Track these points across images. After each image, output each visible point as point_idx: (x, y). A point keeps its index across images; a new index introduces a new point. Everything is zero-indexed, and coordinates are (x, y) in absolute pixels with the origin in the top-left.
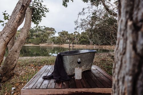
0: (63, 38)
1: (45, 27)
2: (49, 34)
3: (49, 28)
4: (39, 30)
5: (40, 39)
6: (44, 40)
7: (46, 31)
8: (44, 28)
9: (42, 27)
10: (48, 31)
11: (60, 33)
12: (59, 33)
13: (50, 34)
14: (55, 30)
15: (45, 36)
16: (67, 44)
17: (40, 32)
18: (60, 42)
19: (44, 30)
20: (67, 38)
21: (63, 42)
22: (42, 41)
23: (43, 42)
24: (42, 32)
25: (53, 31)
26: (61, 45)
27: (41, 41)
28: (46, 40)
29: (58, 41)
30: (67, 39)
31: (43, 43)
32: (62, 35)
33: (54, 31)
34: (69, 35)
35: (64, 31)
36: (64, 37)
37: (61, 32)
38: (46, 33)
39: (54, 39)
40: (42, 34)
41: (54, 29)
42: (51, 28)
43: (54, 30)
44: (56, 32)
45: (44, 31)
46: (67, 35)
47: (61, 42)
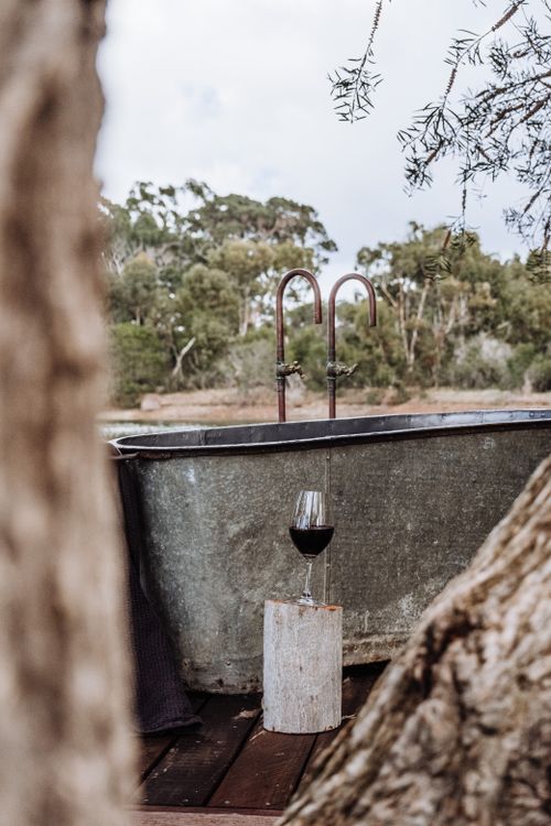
0: (419, 319)
1: (197, 190)
2: (246, 273)
3: (244, 201)
4: (134, 238)
5: (145, 339)
6: (197, 348)
7: (219, 238)
8: (188, 204)
9: (170, 192)
10: (243, 244)
11: (377, 255)
12: (368, 256)
13: (257, 270)
14: (318, 227)
15: (204, 297)
16: (473, 385)
17: (148, 256)
18: (383, 369)
19: (197, 225)
20: (473, 310)
21: (425, 362)
22: (174, 361)
23: (187, 371)
24: (168, 259)
25: (302, 232)
26: (394, 403)
27: (164, 357)
28: (217, 349)
29: (359, 354)
30: (470, 332)
31: (182, 388)
32: (409, 285)
33: (312, 240)
34: (495, 275)
35: (429, 226)
36: (431, 302)
37: (395, 248)
38: (221, 266)
39: (308, 339)
40: (172, 278)
41: (305, 210)
42: (274, 202)
43: (305, 220)
44: (328, 245)
45: (190, 246)
46: (472, 278)
47: (399, 366)
